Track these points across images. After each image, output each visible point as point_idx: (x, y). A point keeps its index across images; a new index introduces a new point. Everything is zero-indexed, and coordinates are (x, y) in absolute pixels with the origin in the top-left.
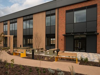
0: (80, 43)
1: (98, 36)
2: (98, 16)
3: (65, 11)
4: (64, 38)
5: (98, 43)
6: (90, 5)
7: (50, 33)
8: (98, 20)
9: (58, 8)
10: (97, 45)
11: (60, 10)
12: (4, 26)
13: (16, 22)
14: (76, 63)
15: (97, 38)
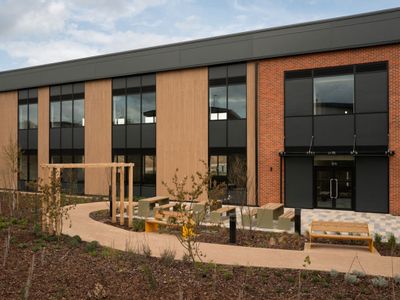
0: (334, 182)
1: (391, 162)
2: (392, 99)
3: (283, 75)
4: (279, 163)
5: (393, 182)
6: (365, 61)
7: (225, 146)
8: (391, 111)
9: (257, 61)
10: (391, 189)
11: (263, 67)
12: (21, 107)
13: (81, 96)
14: (370, 250)
15: (391, 167)
